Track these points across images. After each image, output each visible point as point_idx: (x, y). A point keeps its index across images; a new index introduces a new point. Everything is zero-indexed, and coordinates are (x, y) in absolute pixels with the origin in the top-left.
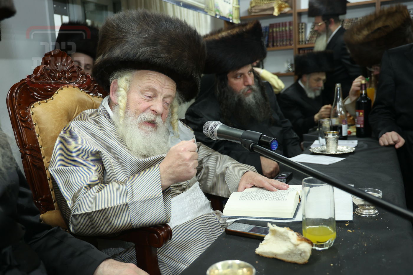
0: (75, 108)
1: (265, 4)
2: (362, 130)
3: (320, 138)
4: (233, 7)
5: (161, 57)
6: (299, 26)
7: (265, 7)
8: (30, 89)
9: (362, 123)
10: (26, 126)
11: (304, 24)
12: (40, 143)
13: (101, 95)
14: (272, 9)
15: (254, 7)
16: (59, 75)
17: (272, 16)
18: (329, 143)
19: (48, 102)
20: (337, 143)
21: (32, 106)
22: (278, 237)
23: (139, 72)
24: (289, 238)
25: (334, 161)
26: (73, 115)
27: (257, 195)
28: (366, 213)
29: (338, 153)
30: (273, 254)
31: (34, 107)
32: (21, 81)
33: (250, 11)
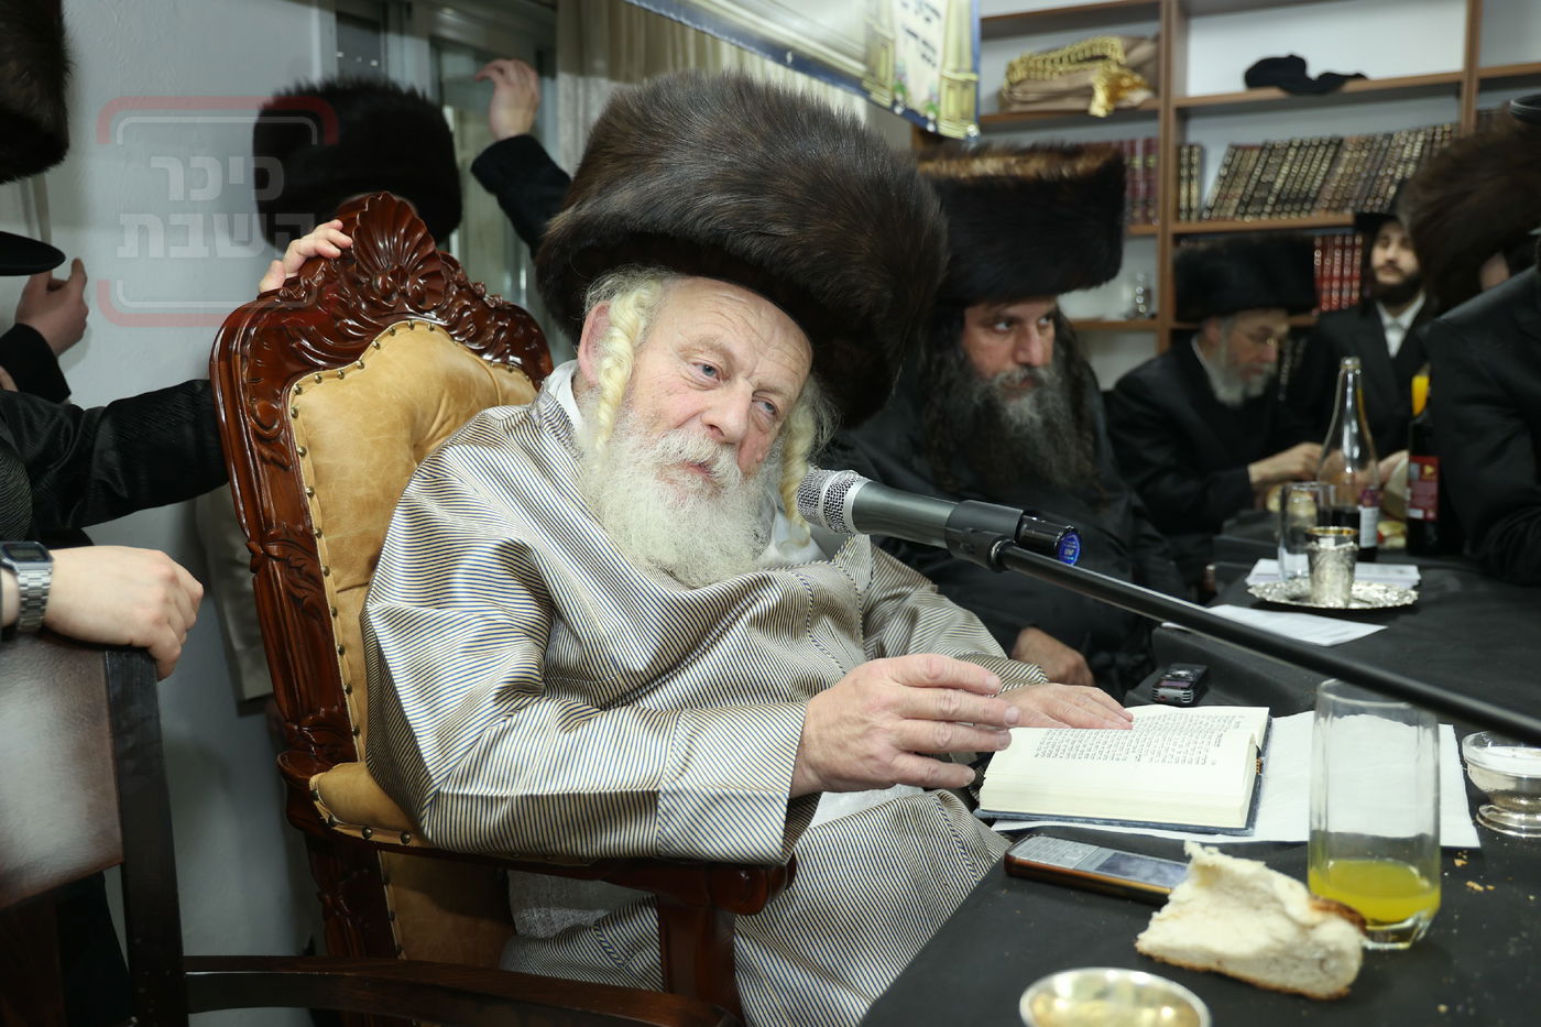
0: (435, 404)
1: (1060, 73)
2: (1431, 531)
3: (1282, 552)
4: (942, 77)
5: (768, 235)
6: (1179, 155)
7: (1061, 84)
8: (288, 327)
9: (1432, 502)
10: (272, 458)
11: (1196, 150)
12: (316, 520)
13: (518, 360)
14: (1088, 92)
15: (1019, 83)
16: (384, 283)
17: (1084, 118)
18: (1321, 568)
19: (346, 377)
20: (1351, 570)
21: (295, 387)
22: (1227, 893)
23: (689, 281)
24: (1274, 899)
25: (1347, 633)
26: (429, 429)
27: (1103, 740)
28: (1521, 823)
29: (1354, 606)
30: (1209, 954)
31: (300, 389)
32: (258, 298)
33: (1005, 95)
